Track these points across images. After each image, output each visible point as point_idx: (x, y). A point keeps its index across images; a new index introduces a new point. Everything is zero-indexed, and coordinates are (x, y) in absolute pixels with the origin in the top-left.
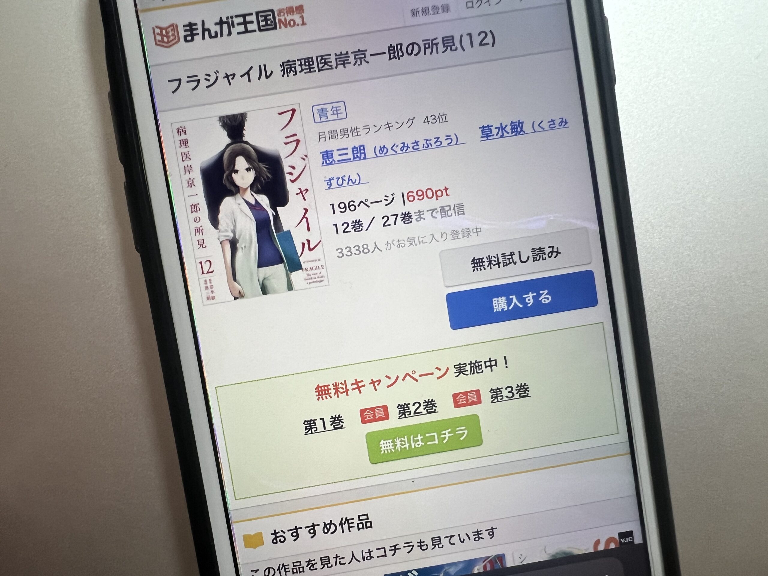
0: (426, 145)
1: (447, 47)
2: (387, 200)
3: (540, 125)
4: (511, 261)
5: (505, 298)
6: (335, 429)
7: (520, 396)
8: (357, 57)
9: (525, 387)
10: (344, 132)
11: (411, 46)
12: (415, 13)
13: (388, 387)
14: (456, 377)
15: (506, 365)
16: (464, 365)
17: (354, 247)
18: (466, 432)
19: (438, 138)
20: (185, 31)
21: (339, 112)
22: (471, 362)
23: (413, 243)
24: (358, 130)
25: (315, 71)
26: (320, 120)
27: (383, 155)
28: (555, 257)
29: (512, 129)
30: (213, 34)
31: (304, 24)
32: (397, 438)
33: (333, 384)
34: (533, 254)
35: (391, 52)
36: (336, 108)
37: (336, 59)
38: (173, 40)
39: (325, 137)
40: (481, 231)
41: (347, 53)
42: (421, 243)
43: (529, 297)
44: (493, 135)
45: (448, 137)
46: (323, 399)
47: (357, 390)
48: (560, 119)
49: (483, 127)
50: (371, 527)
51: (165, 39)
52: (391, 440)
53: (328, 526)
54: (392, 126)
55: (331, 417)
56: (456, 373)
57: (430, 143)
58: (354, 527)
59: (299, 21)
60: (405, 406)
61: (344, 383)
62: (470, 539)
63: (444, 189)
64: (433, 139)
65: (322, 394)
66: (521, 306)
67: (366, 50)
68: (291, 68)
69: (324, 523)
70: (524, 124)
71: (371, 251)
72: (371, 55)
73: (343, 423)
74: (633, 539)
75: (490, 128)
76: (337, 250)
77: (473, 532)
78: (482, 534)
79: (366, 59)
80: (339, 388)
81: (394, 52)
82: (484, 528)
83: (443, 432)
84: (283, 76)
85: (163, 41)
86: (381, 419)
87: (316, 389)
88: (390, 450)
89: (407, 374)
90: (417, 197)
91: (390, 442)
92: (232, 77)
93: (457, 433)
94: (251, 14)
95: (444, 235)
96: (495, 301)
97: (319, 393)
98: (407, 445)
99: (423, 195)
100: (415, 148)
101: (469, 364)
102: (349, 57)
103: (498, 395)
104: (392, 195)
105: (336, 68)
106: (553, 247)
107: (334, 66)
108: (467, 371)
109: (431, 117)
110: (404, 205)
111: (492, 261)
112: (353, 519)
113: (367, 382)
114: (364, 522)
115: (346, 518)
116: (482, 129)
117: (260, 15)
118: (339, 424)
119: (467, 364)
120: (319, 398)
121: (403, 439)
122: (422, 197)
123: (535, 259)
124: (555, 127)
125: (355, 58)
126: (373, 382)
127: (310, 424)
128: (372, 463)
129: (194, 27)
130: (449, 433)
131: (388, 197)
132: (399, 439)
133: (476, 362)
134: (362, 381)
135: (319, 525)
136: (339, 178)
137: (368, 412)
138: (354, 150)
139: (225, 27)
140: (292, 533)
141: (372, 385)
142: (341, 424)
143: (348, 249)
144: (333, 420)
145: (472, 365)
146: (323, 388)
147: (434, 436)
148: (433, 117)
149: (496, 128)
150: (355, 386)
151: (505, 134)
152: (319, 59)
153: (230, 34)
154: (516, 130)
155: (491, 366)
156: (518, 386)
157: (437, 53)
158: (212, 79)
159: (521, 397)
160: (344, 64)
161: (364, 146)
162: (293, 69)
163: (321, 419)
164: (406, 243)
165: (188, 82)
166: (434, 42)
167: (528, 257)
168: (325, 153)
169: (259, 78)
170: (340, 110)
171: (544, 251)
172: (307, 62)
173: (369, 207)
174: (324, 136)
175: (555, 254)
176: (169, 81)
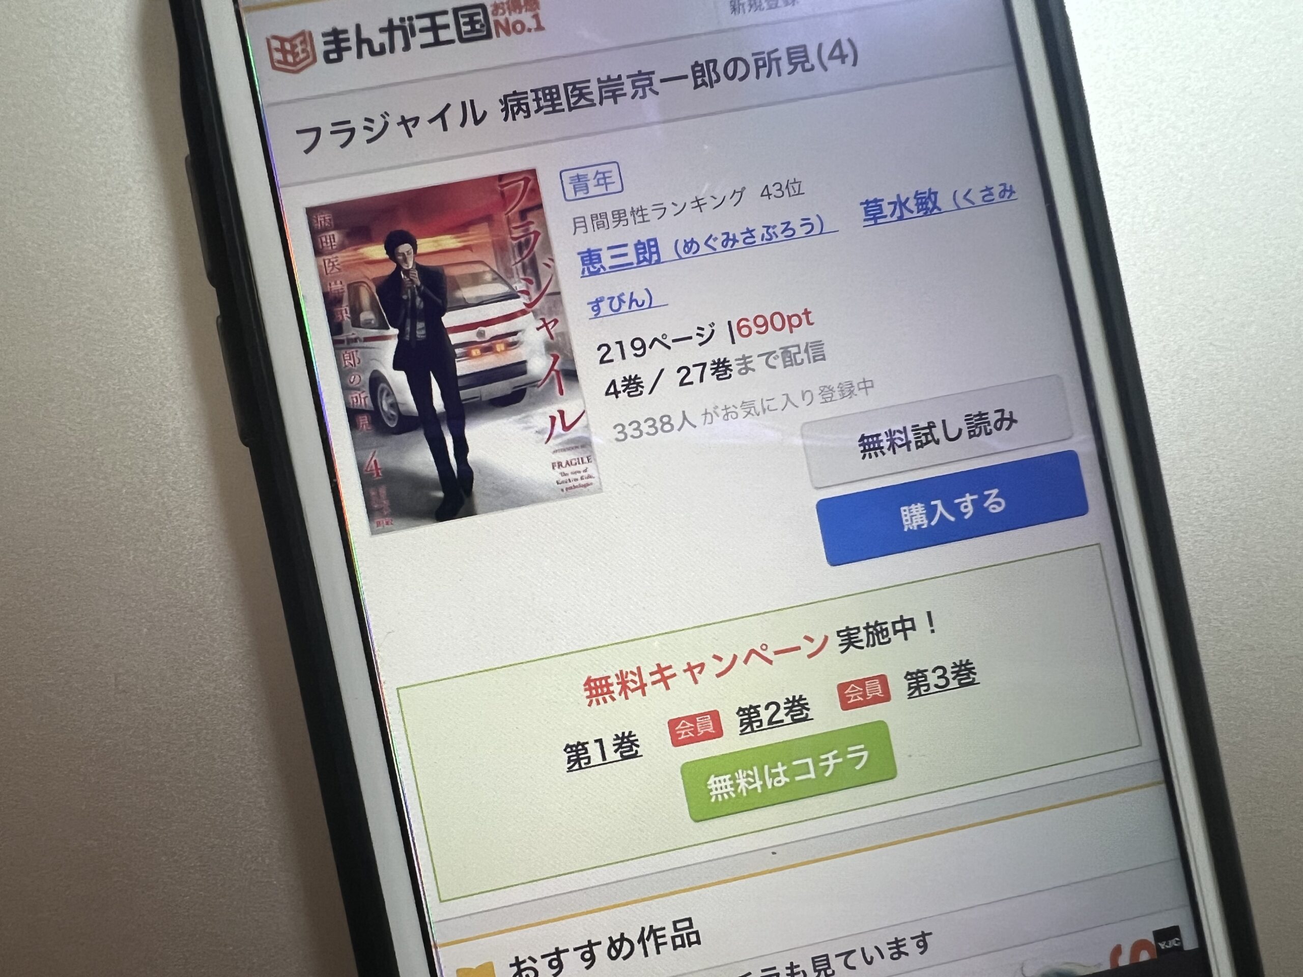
0: (767, 236)
1: (796, 65)
2: (702, 335)
3: (968, 197)
4: (930, 438)
5: (923, 505)
6: (624, 758)
7: (960, 683)
8: (637, 84)
9: (969, 666)
10: (619, 216)
11: (732, 63)
12: (737, 7)
13: (719, 675)
14: (843, 652)
15: (932, 628)
16: (856, 631)
17: (646, 421)
18: (865, 754)
19: (789, 223)
20: (326, 43)
21: (608, 180)
22: (868, 623)
23: (753, 411)
24: (644, 212)
25: (563, 110)
26: (576, 195)
27: (691, 254)
28: (1008, 429)
29: (917, 204)
30: (377, 48)
31: (539, 28)
32: (740, 771)
33: (617, 675)
34: (968, 424)
35: (698, 74)
36: (604, 173)
37: (600, 88)
38: (302, 61)
39: (585, 226)
40: (872, 387)
41: (620, 77)
42: (767, 411)
43: (966, 501)
44: (885, 217)
45: (806, 221)
46: (598, 703)
47: (662, 684)
48: (1001, 185)
49: (867, 202)
50: (698, 942)
51: (290, 58)
52: (729, 776)
53: (618, 945)
54: (705, 204)
55: (615, 737)
56: (841, 645)
57: (774, 233)
58: (665, 943)
59: (531, 23)
60: (752, 710)
61: (636, 671)
62: (882, 957)
63: (803, 314)
64: (779, 225)
65: (597, 695)
66: (952, 519)
67: (653, 73)
68: (519, 105)
69: (610, 938)
70: (938, 195)
71: (677, 427)
72: (662, 81)
73: (638, 746)
74: (1181, 941)
75: (879, 203)
76: (615, 427)
77: (889, 944)
78: (904, 945)
79: (653, 87)
80: (628, 682)
81: (703, 75)
82: (907, 933)
83: (823, 757)
84: (506, 119)
85: (286, 62)
86: (708, 737)
87: (585, 685)
88: (728, 793)
89: (753, 651)
90: (755, 329)
91: (727, 780)
92: (413, 122)
93: (849, 756)
94: (445, 13)
95: (808, 395)
96: (905, 511)
97: (591, 693)
98: (759, 784)
99: (765, 324)
100: (747, 241)
101: (864, 628)
102: (623, 84)
103: (921, 684)
104: (710, 325)
105: (601, 103)
106: (1002, 411)
107: (597, 101)
108: (861, 641)
109: (774, 186)
110: (733, 342)
111: (895, 439)
112: (664, 929)
113: (679, 667)
114: (684, 932)
115: (651, 927)
116: (865, 206)
117: (460, 13)
118: (632, 750)
119: (861, 629)
120: (591, 702)
121: (750, 773)
122: (764, 328)
123: (972, 433)
124: (993, 200)
125: (634, 87)
126: (690, 669)
127: (577, 751)
128: (697, 821)
129: (341, 36)
130: (835, 757)
131: (702, 329)
132: (743, 772)
133: (877, 624)
134: (670, 667)
135: (599, 943)
136: (612, 298)
137: (684, 724)
138: (639, 247)
139: (398, 34)
140: (550, 962)
141: (689, 673)
142: (635, 748)
143: (635, 425)
144: (620, 741)
145: (871, 630)
146: (598, 683)
147: (807, 763)
148: (778, 187)
149: (890, 203)
150: (657, 677)
151: (907, 215)
152: (570, 88)
153: (407, 47)
154: (924, 206)
155: (904, 630)
156: (955, 666)
157: (779, 75)
158: (377, 127)
159: (962, 685)
160: (615, 97)
161: (655, 240)
162: (524, 107)
163: (596, 741)
164: (738, 410)
165: (332, 133)
166: (773, 56)
167: (960, 430)
168: (587, 254)
169: (463, 125)
170: (610, 177)
171: (987, 418)
172: (547, 94)
173: (669, 348)
174: (583, 224)
175: (1006, 424)
176: (298, 132)
